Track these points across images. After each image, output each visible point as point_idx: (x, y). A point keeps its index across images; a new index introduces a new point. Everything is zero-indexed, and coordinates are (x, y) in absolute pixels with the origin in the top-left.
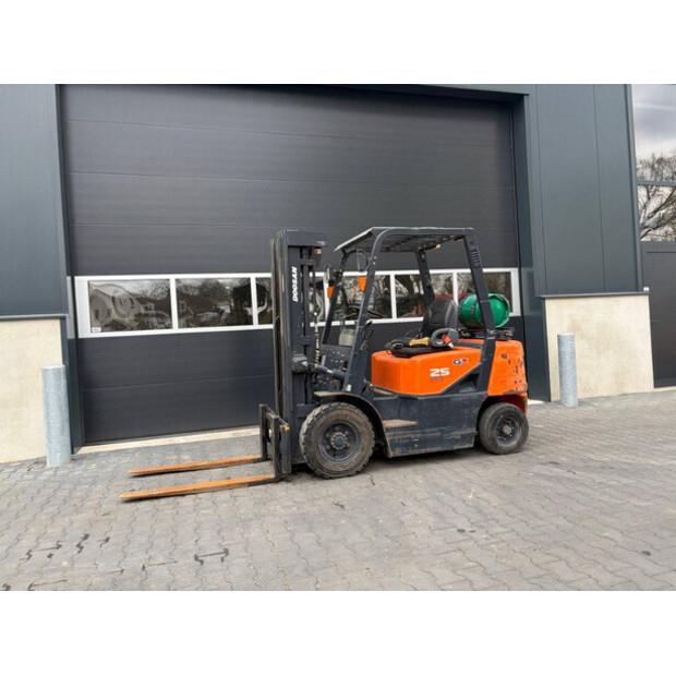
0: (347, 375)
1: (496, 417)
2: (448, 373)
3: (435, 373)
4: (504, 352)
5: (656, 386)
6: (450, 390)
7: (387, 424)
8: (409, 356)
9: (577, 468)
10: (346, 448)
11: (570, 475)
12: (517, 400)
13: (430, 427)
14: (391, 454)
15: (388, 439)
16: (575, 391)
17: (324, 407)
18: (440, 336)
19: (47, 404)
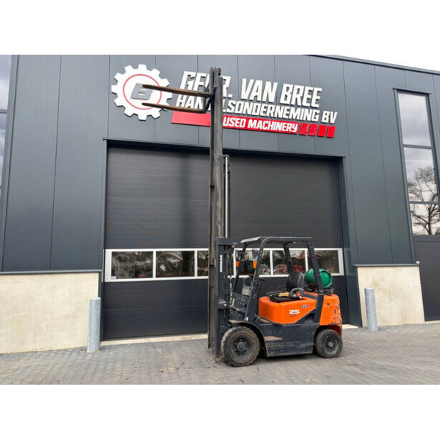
0: (246, 312)
1: (324, 337)
2: (299, 313)
3: (292, 312)
4: (328, 302)
6: (299, 322)
7: (267, 339)
8: (279, 302)
9: (366, 368)
10: (245, 351)
11: (362, 372)
12: (336, 328)
13: (289, 341)
14: (268, 355)
15: (266, 347)
16: (376, 322)
17: (235, 328)
18: (295, 292)
19: (91, 318)
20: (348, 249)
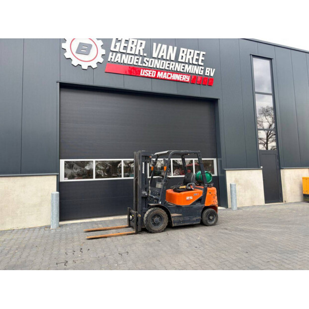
0: (160, 198)
1: (208, 213)
2: (192, 198)
3: (188, 198)
4: (210, 191)
5: (266, 203)
6: (192, 204)
7: (172, 215)
8: (179, 192)
9: (233, 230)
10: (159, 223)
11: (230, 232)
12: (215, 208)
13: (186, 216)
14: (173, 225)
15: (172, 220)
16: (236, 204)
17: (152, 209)
18: (189, 186)
19: (52, 206)
20: (220, 159)
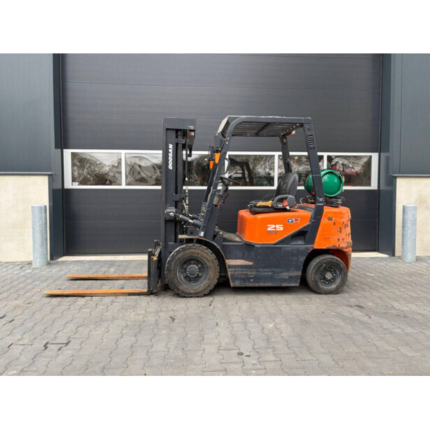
0: (202, 225)
1: (319, 266)
2: (282, 229)
3: (271, 228)
4: (330, 215)
6: (281, 242)
10: (198, 277)
11: (366, 319)
13: (264, 268)
15: (229, 273)
16: (414, 250)
17: (183, 246)
20: (388, 154)
